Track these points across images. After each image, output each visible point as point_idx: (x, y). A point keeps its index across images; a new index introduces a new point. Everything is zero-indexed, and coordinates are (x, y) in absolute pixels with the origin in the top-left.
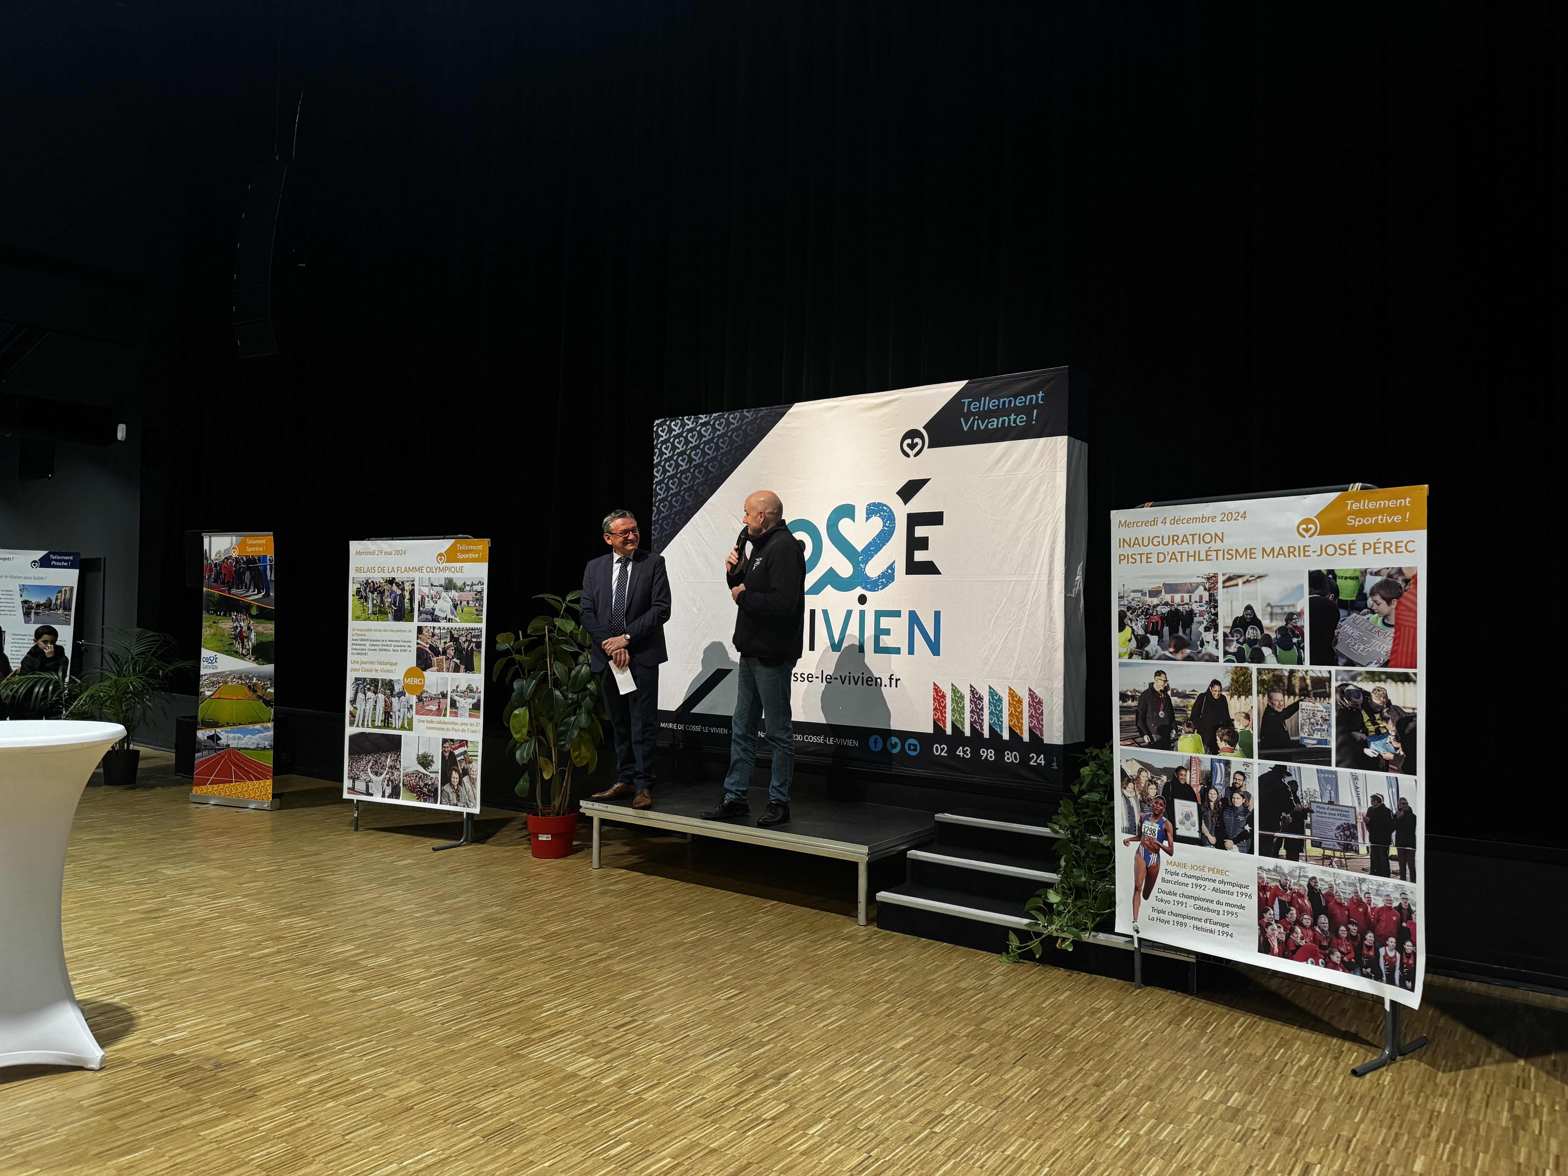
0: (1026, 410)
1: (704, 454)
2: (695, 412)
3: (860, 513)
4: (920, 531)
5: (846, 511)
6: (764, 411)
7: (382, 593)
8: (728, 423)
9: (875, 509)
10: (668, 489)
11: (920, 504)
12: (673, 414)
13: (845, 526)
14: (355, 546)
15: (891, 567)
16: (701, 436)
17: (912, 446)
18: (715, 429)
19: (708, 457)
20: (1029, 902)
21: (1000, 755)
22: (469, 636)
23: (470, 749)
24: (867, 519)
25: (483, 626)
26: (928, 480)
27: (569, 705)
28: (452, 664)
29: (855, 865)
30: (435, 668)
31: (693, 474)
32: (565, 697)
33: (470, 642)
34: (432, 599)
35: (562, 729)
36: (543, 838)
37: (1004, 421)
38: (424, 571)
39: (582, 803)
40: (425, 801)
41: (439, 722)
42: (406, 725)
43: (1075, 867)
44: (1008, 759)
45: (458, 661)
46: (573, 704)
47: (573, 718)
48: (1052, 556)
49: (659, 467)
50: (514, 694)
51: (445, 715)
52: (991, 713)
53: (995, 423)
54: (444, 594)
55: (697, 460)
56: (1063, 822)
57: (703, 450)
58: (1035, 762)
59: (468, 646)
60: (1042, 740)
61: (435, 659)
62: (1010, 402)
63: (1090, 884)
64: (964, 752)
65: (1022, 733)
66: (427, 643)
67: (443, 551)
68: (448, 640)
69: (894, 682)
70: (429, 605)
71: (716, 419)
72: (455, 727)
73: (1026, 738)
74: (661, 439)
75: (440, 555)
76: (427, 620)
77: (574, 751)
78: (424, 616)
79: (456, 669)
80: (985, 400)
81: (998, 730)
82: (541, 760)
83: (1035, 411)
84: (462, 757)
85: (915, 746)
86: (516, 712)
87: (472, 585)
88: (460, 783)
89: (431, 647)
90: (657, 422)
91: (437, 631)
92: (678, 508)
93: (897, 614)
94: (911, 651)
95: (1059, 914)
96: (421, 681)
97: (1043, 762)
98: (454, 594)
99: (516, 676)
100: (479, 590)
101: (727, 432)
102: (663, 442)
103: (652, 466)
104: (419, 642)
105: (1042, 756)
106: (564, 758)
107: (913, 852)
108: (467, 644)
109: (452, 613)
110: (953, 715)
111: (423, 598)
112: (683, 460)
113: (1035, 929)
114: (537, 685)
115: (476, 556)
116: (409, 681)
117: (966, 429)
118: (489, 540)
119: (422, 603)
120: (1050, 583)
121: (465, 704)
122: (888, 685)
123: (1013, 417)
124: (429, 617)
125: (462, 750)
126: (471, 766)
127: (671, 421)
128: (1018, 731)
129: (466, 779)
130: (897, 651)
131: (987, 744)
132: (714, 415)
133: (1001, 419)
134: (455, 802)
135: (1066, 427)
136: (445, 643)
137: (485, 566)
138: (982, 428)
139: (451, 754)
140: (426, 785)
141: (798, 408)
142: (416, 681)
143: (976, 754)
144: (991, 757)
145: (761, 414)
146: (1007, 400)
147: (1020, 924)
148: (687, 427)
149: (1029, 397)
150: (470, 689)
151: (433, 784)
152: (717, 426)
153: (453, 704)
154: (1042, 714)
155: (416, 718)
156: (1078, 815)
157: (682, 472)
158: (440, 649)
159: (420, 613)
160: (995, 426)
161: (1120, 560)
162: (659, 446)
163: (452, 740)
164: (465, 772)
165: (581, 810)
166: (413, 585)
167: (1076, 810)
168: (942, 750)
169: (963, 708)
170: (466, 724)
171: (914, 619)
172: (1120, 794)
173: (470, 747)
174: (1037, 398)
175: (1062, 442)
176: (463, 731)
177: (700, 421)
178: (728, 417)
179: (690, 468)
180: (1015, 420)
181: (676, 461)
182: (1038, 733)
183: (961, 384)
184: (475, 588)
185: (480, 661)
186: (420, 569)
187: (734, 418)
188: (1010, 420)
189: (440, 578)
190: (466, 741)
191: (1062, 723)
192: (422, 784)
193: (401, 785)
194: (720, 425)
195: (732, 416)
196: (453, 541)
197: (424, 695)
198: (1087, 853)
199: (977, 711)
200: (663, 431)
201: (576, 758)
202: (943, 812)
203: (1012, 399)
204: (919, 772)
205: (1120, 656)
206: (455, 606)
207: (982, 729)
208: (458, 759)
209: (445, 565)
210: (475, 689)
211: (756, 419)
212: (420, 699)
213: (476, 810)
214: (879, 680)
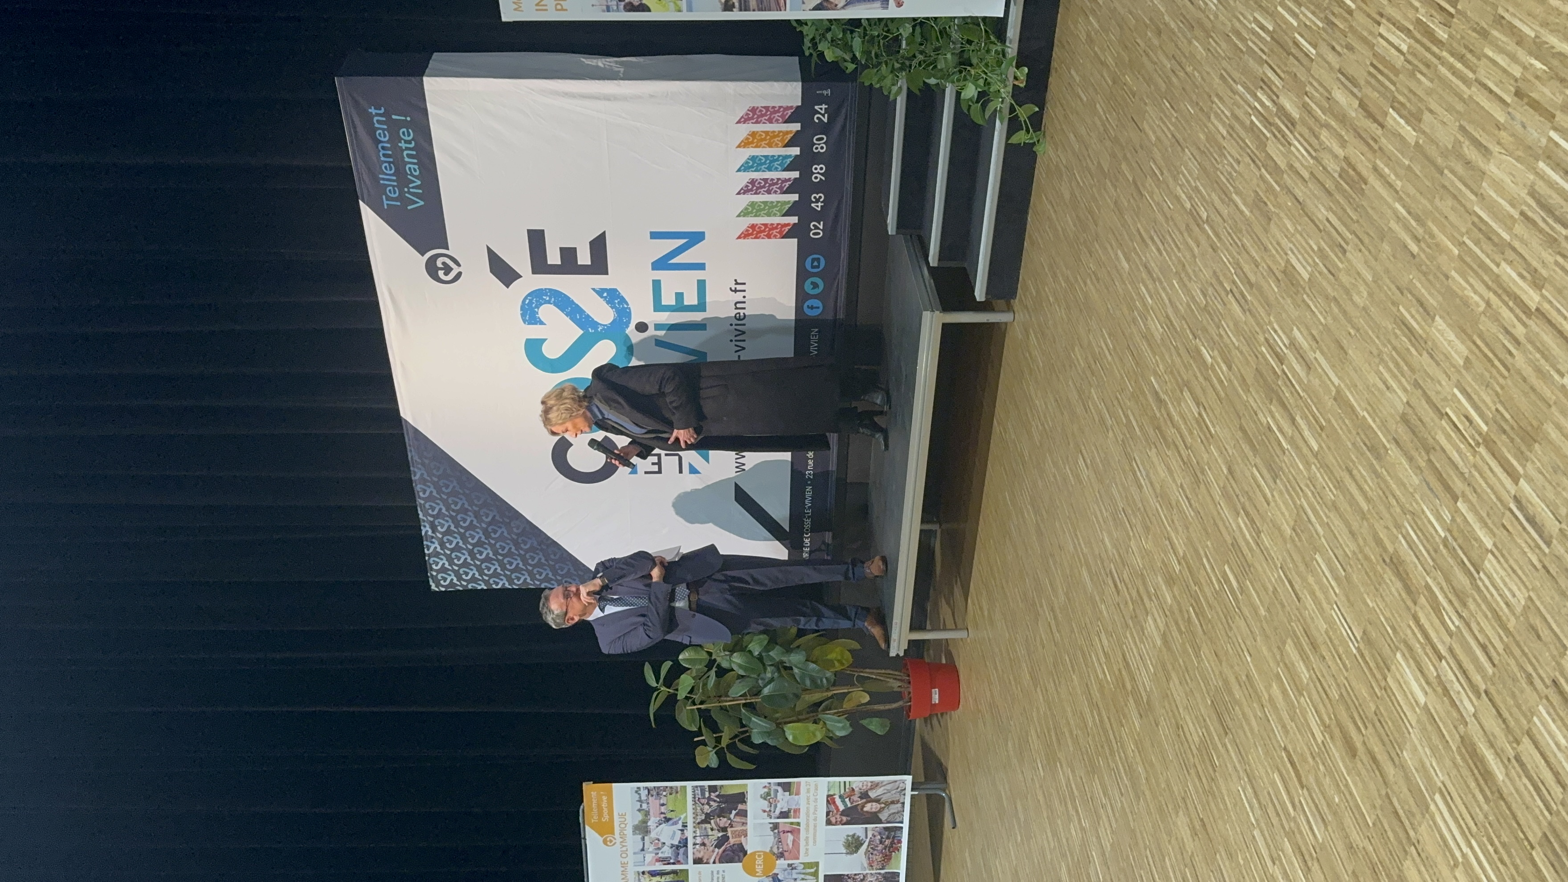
0: (394, 128)
1: (471, 527)
2: (418, 541)
3: (534, 332)
5: (533, 349)
6: (412, 455)
8: (430, 498)
9: (529, 314)
10: (517, 569)
11: (520, 260)
12: (423, 568)
13: (552, 351)
15: (600, 292)
16: (448, 532)
17: (447, 270)
18: (439, 515)
19: (475, 523)
20: (976, 120)
21: (817, 158)
22: (703, 801)
24: (542, 323)
25: (689, 785)
26: (488, 248)
27: (781, 676)
28: (738, 819)
29: (945, 327)
30: (743, 839)
31: (497, 540)
32: (772, 680)
33: (709, 799)
34: (659, 849)
35: (808, 682)
36: (936, 698)
37: (409, 156)
38: (625, 860)
39: (893, 653)
40: (900, 842)
41: (807, 830)
42: (813, 870)
43: (935, 67)
44: (822, 148)
45: (734, 812)
46: (779, 670)
47: (796, 670)
48: (572, 96)
49: (491, 581)
50: (769, 742)
51: (798, 824)
52: (769, 169)
53: (412, 166)
54: (653, 835)
55: (479, 535)
56: (888, 82)
57: (467, 529)
58: (823, 115)
59: (715, 801)
60: (798, 107)
61: (732, 841)
62: (383, 148)
63: (954, 48)
64: (817, 201)
65: (791, 132)
66: (713, 851)
67: (601, 839)
68: (708, 826)
69: (739, 287)
70: (667, 852)
71: (426, 514)
72: (812, 810)
73: (797, 127)
74: (455, 581)
75: (605, 842)
76: (686, 854)
77: (834, 666)
78: (680, 858)
79: (744, 814)
80: (384, 179)
81: (789, 161)
82: (847, 705)
83: (394, 117)
85: (813, 260)
86: (790, 738)
87: (640, 801)
88: (877, 801)
89: (718, 846)
90: (433, 587)
91: (699, 840)
92: (541, 556)
93: (657, 285)
94: (701, 267)
95: (987, 83)
96: (759, 856)
97: (824, 106)
98: (651, 823)
99: (747, 741)
100: (646, 791)
101: (441, 499)
102: (460, 579)
103: (490, 591)
104: (712, 861)
105: (816, 107)
106: (841, 679)
107: (930, 259)
108: (712, 803)
109: (676, 823)
110: (775, 215)
111: (658, 860)
112: (481, 553)
113: (1006, 111)
114: (758, 715)
115: (605, 798)
116: (759, 869)
117: (422, 203)
118: (584, 784)
119: (665, 861)
120: (607, 98)
121: (784, 801)
122: (743, 294)
123: (403, 145)
124: (682, 851)
125: (838, 801)
126: (856, 789)
127: (432, 569)
128: (789, 136)
129: (873, 794)
130: (701, 285)
131: (806, 173)
132: (421, 516)
133: (407, 159)
134: (899, 805)
135: (413, 79)
136: (712, 829)
137: (619, 788)
138: (419, 183)
139: (843, 813)
140: (881, 842)
141: (406, 411)
142: (759, 861)
143: (818, 187)
144: (821, 169)
145: (416, 458)
146: (382, 152)
147: (1001, 130)
148: (439, 549)
149: (377, 125)
150: (766, 796)
151: (880, 834)
152: (435, 513)
154: (767, 108)
155: (803, 859)
156: (880, 64)
157: (496, 553)
158: (720, 834)
159: (679, 862)
160: (416, 167)
161: (562, 10)
162: (465, 583)
163: (828, 814)
164: (864, 795)
165: (902, 654)
166: (643, 873)
167: (874, 66)
168: (816, 227)
169: (765, 203)
170: (808, 799)
171: (661, 264)
172: (843, 11)
173: (835, 791)
174: (377, 115)
175: (428, 82)
176: (816, 800)
177: (430, 533)
178: (423, 499)
179: (490, 544)
180: (406, 142)
181: (482, 561)
182: (789, 112)
183: (365, 209)
184: (644, 798)
185: (731, 786)
186: (624, 865)
187: (424, 491)
188: (407, 149)
189: (633, 841)
190: (828, 796)
191: (775, 84)
192: (880, 847)
193: (882, 872)
194: (433, 509)
195: (421, 494)
196: (587, 828)
197: (775, 850)
198: (921, 53)
199: (768, 186)
200: (445, 580)
201: (842, 664)
202: (886, 225)
203: (380, 146)
204: (844, 254)
205: (680, 11)
207: (789, 180)
208: (849, 805)
209: (617, 835)
210: (766, 790)
211: (423, 464)
213: (908, 779)
214: (739, 305)
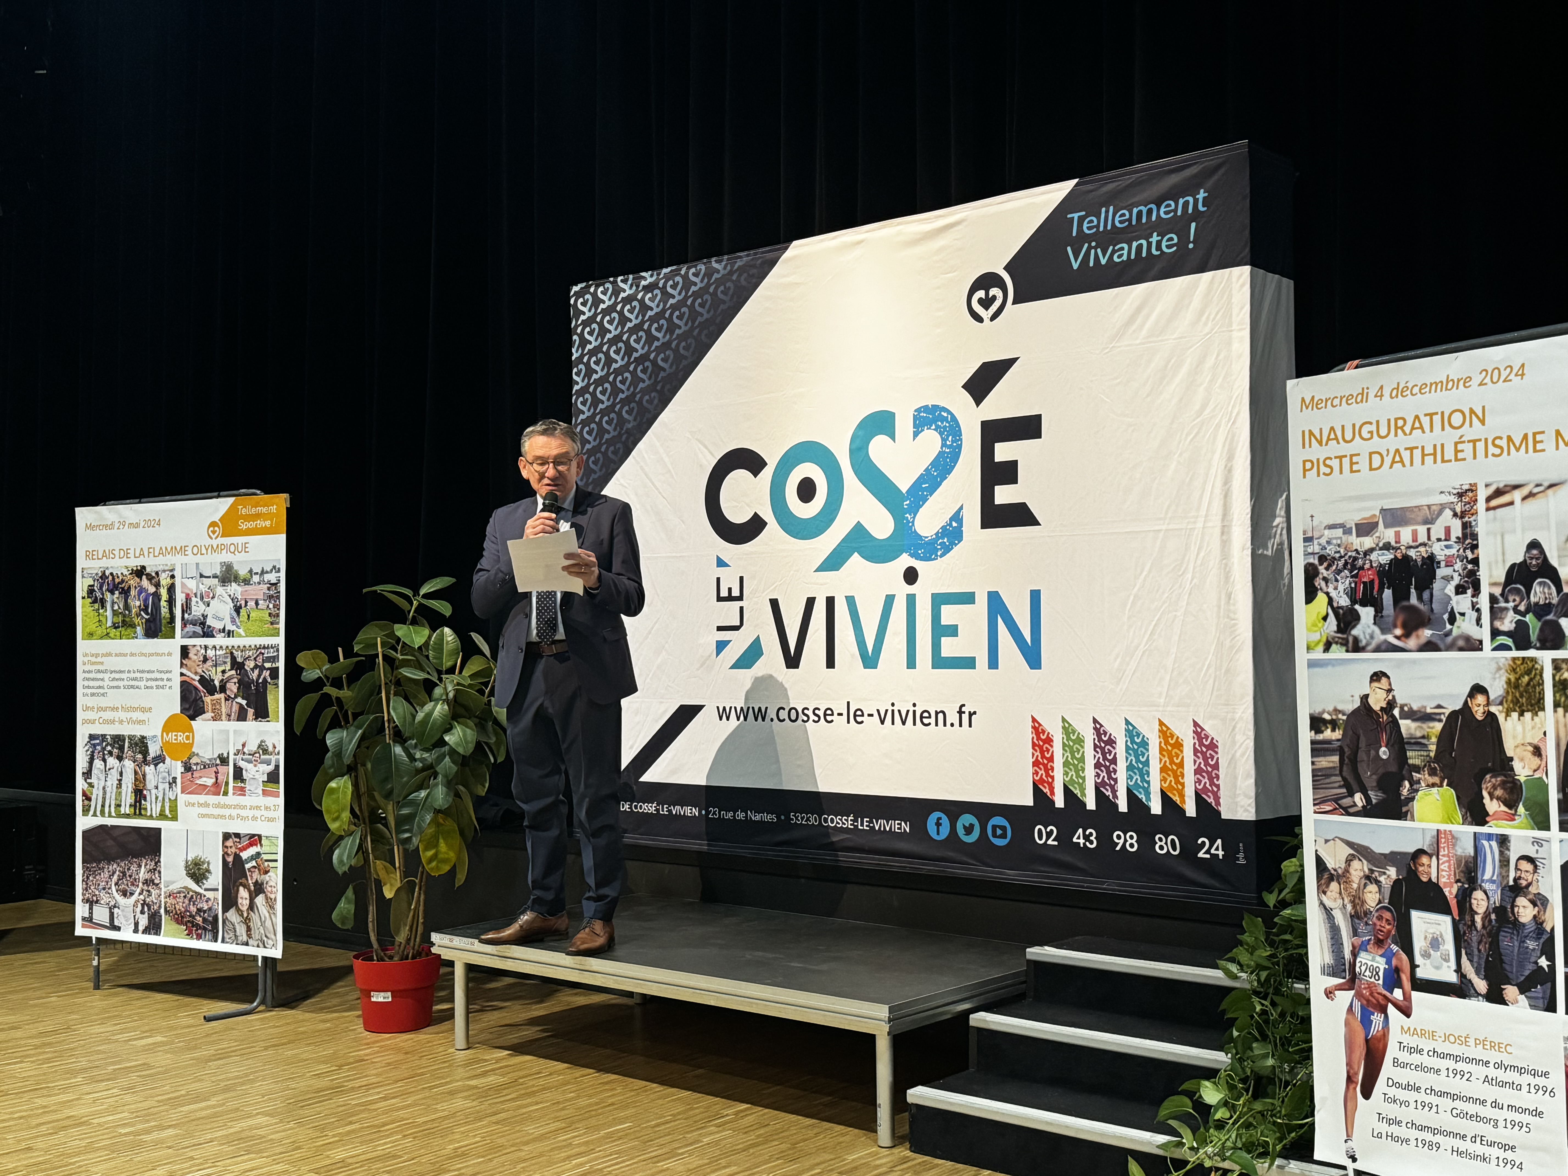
0: (1178, 225)
1: (651, 339)
2: (634, 268)
3: (904, 424)
4: (1003, 452)
6: (744, 258)
7: (126, 592)
8: (688, 284)
10: (596, 402)
11: (1001, 403)
12: (600, 273)
14: (84, 516)
15: (957, 517)
16: (644, 308)
17: (986, 303)
18: (666, 296)
19: (656, 344)
20: (1166, 1103)
21: (1146, 841)
22: (260, 659)
23: (265, 849)
24: (916, 435)
25: (280, 641)
26: (1014, 360)
27: (418, 771)
28: (235, 708)
29: (870, 1039)
30: (209, 715)
31: (634, 373)
32: (412, 758)
33: (262, 668)
34: (202, 598)
35: (405, 811)
36: (379, 997)
37: (1140, 247)
38: (189, 552)
39: (435, 937)
40: (199, 937)
41: (218, 806)
42: (167, 812)
43: (1257, 1040)
44: (1161, 848)
45: (244, 702)
46: (423, 769)
47: (423, 794)
48: (1227, 482)
49: (581, 366)
50: (329, 754)
51: (226, 793)
52: (1130, 768)
53: (1125, 252)
54: (220, 590)
55: (640, 349)
56: (1244, 957)
57: (648, 332)
58: (1207, 852)
59: (259, 676)
60: (1219, 813)
61: (208, 699)
62: (1150, 212)
63: (1283, 1071)
64: (1087, 838)
65: (1184, 802)
66: (196, 673)
67: (216, 518)
68: (228, 667)
69: (965, 717)
70: (198, 609)
71: (667, 278)
72: (243, 813)
73: (1191, 810)
74: (583, 318)
75: (213, 524)
76: (195, 635)
77: (427, 849)
78: (190, 628)
79: (242, 716)
80: (1107, 212)
81: (1142, 797)
82: (379, 867)
83: (1193, 225)
84: (254, 863)
85: (1003, 828)
86: (333, 784)
87: (263, 572)
88: (252, 907)
89: (203, 680)
90: (575, 289)
91: (211, 653)
92: (613, 434)
93: (968, 598)
94: (993, 664)
95: (1220, 1125)
96: (188, 738)
97: (1221, 853)
98: (235, 589)
99: (335, 724)
100: (274, 581)
101: (686, 298)
102: (586, 323)
103: (569, 365)
104: (184, 671)
105: (1219, 841)
106: (412, 861)
107: (982, 1015)
108: (257, 672)
109: (233, 621)
110: (1066, 774)
111: (188, 598)
112: (617, 352)
113: (1178, 1154)
114: (363, 738)
115: (268, 523)
116: (171, 737)
117: (1075, 266)
118: (285, 496)
119: (186, 608)
120: (1225, 530)
121: (255, 773)
122: (957, 723)
123: (1155, 238)
124: (198, 629)
125: (252, 851)
126: (267, 877)
127: (597, 286)
128: (1176, 799)
129: (260, 900)
130: (969, 663)
131: (1125, 822)
132: (665, 271)
133: (1135, 244)
134: (245, 938)
135: (1248, 250)
136: (224, 672)
137: (280, 541)
138: (1103, 262)
139: (237, 857)
140: (199, 910)
141: (799, 248)
142: (181, 737)
143: (1105, 840)
144: (1132, 846)
145: (739, 263)
146: (1144, 209)
147: (1150, 1143)
148: (623, 295)
149: (1181, 201)
150: (263, 749)
151: (210, 909)
152: (669, 290)
153: (238, 774)
154: (1216, 767)
155: (183, 799)
156: (1272, 944)
157: (617, 372)
158: (217, 683)
159: (185, 623)
160: (1125, 258)
161: (1305, 470)
162: (579, 330)
163: (237, 835)
164: (259, 889)
165: (434, 950)
166: (173, 577)
167: (1268, 934)
168: (1049, 834)
169: (1082, 760)
170: (258, 808)
172: (1316, 903)
173: (265, 847)
174: (1196, 201)
175: (1241, 275)
176: (254, 818)
177: (643, 283)
178: (687, 273)
179: (629, 364)
180: (1159, 243)
181: (607, 354)
182: (1211, 800)
183: (1065, 187)
184: (267, 577)
185: (277, 699)
186: (183, 550)
187: (696, 275)
188: (1149, 244)
189: (213, 564)
190: (260, 836)
191: (1252, 781)
192: (193, 909)
193: (162, 911)
194: (674, 287)
195: (693, 270)
196: (233, 499)
197: (194, 760)
198: (1282, 1015)
199: (1106, 764)
200: (584, 304)
201: (430, 860)
202: (1041, 944)
203: (1153, 206)
204: (1011, 875)
205: (1309, 648)
206: (238, 609)
207: (1115, 797)
208: (247, 866)
209: (221, 540)
210: (271, 749)
211: (731, 273)
212: (188, 768)
213: (277, 953)
214: (941, 716)
